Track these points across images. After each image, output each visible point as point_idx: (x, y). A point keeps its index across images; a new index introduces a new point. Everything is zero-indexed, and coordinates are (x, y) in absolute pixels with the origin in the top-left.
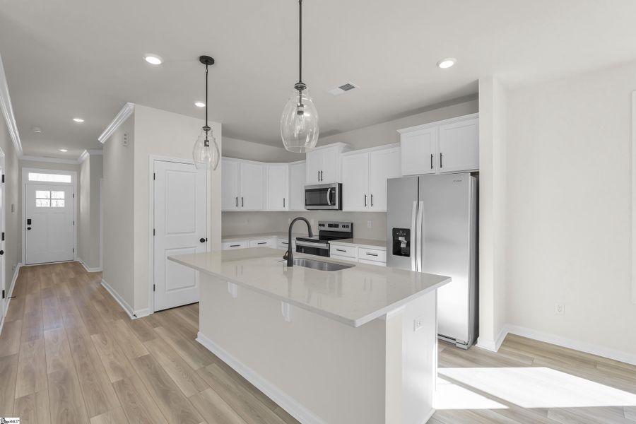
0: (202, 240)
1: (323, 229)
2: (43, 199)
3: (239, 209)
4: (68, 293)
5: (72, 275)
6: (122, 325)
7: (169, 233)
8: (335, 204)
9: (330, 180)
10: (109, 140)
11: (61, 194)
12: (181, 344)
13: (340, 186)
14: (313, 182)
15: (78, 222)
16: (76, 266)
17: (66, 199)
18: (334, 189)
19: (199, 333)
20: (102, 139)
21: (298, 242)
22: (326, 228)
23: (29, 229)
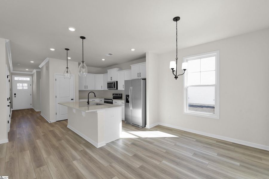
0: (72, 99)
1: (114, 96)
2: (20, 86)
3: (86, 89)
4: (29, 117)
5: (31, 112)
6: (46, 124)
7: (61, 97)
8: (115, 88)
9: (114, 80)
10: (42, 67)
11: (26, 85)
12: (62, 128)
13: (117, 82)
14: (109, 80)
15: (32, 95)
16: (32, 110)
17: (28, 86)
18: (115, 83)
19: (68, 125)
20: (40, 66)
21: (105, 100)
22: (115, 96)
23: (15, 97)
